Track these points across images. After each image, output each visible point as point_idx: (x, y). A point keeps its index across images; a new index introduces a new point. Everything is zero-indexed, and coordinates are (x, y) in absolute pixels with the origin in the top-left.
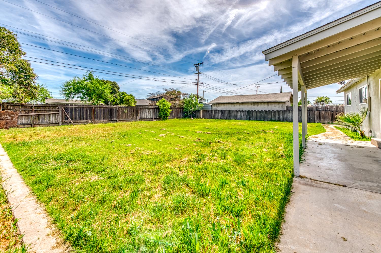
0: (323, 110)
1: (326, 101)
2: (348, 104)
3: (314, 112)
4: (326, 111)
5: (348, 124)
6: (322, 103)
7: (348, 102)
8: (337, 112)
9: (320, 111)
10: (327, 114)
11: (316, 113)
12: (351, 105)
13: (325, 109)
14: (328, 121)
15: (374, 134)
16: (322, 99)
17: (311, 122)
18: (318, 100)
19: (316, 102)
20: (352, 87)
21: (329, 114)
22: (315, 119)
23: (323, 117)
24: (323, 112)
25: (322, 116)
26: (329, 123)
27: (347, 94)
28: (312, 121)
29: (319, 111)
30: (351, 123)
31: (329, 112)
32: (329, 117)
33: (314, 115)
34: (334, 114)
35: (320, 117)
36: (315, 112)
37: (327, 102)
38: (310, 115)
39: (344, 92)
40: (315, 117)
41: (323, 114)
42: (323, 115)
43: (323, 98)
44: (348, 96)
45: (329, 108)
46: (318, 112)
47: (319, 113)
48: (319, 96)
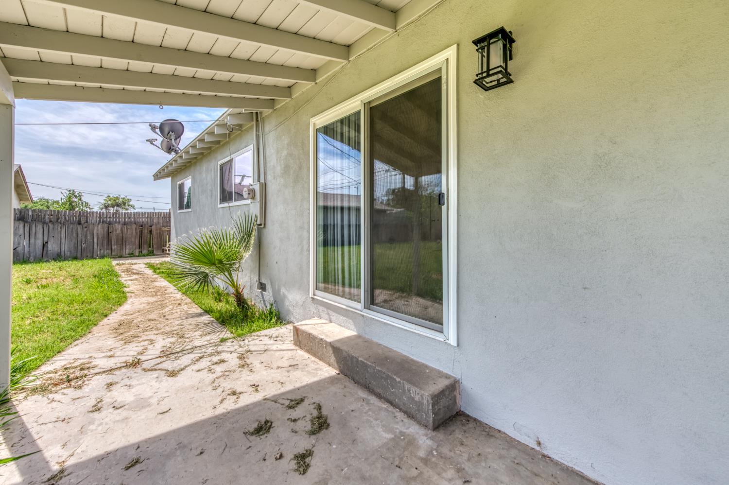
0: (119, 222)
1: (124, 205)
2: (181, 207)
3: (91, 227)
4: (125, 224)
5: (203, 270)
6: (115, 208)
7: (183, 202)
8: (151, 227)
9: (110, 223)
10: (129, 232)
11: (99, 230)
12: (190, 210)
13: (125, 218)
14: (130, 249)
15: (274, 296)
16: (117, 201)
17: (82, 259)
18: (109, 202)
19: (103, 206)
20: (195, 163)
21: (134, 232)
22: (95, 246)
23: (117, 240)
24: (118, 227)
25: (114, 238)
26: (132, 254)
27: (179, 183)
28: (85, 255)
29: (106, 225)
30: (214, 264)
31: (134, 226)
32: (133, 240)
33: (93, 235)
34: (146, 231)
35: (109, 240)
36: (96, 228)
37: (127, 207)
38: (80, 235)
39: (170, 179)
40: (95, 240)
41: (119, 231)
42: (117, 236)
43: (118, 198)
44: (181, 187)
45: (134, 218)
46: (103, 228)
47: (106, 229)
48: (111, 196)
